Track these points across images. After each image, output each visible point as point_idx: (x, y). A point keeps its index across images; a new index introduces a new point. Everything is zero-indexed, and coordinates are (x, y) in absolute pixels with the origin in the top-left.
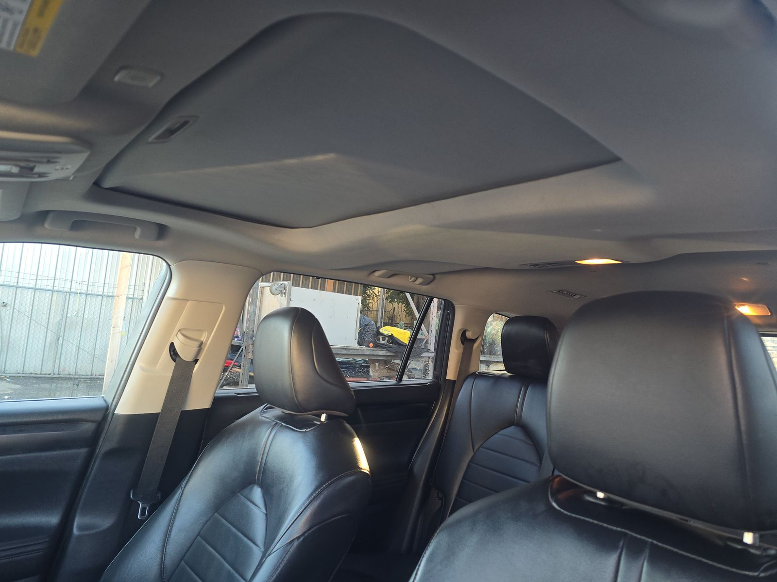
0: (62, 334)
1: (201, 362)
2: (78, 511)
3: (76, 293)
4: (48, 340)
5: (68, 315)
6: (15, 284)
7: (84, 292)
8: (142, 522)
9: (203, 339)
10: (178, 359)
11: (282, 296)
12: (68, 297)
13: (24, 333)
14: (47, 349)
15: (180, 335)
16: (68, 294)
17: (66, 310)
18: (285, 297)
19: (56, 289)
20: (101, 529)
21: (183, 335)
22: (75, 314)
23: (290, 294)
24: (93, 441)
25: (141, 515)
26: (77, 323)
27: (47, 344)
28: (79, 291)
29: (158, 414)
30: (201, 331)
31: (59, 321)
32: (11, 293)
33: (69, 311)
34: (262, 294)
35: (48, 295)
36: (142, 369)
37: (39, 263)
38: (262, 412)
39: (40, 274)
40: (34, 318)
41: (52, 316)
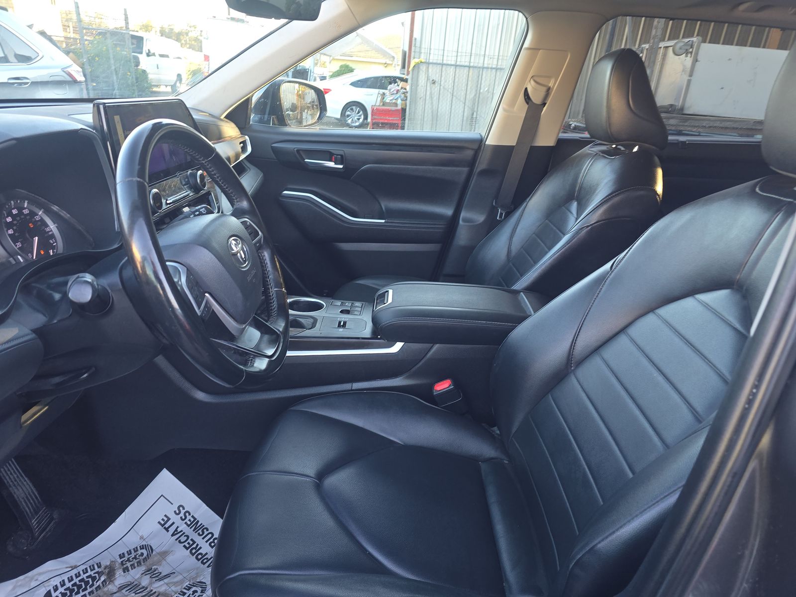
0: (476, 109)
1: (548, 105)
2: (463, 209)
3: (487, 68)
4: (465, 114)
5: (481, 91)
6: (441, 62)
7: (494, 66)
8: (500, 222)
9: (551, 85)
10: (530, 103)
11: (686, 56)
12: (481, 72)
13: (448, 109)
14: (464, 123)
15: (532, 82)
16: (481, 69)
17: (479, 86)
18: (691, 57)
19: (472, 65)
20: (478, 223)
21: (535, 81)
22: (486, 89)
23: (697, 54)
24: (472, 163)
25: (500, 217)
26: (488, 98)
27: (465, 118)
28: (490, 66)
29: (513, 147)
30: (549, 77)
31: (474, 97)
32: (438, 71)
33: (482, 86)
34: (665, 55)
35: (465, 71)
36: (505, 110)
37: (459, 39)
38: (591, 147)
39: (459, 51)
40: (455, 94)
41: (468, 92)
